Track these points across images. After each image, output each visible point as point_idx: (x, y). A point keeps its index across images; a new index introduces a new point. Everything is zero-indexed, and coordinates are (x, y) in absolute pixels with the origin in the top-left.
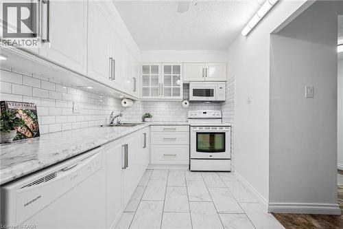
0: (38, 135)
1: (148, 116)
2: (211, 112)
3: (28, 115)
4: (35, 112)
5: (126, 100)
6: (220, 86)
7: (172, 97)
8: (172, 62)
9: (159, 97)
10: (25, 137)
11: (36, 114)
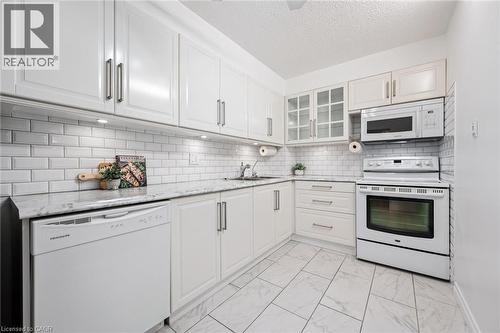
0: (145, 185)
1: (299, 167)
2: (411, 159)
3: (137, 167)
4: (144, 164)
5: (264, 148)
6: (430, 108)
7: (330, 139)
8: (330, 85)
9: (311, 140)
10: (133, 186)
11: (144, 166)
